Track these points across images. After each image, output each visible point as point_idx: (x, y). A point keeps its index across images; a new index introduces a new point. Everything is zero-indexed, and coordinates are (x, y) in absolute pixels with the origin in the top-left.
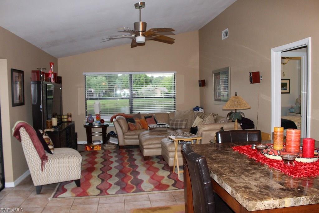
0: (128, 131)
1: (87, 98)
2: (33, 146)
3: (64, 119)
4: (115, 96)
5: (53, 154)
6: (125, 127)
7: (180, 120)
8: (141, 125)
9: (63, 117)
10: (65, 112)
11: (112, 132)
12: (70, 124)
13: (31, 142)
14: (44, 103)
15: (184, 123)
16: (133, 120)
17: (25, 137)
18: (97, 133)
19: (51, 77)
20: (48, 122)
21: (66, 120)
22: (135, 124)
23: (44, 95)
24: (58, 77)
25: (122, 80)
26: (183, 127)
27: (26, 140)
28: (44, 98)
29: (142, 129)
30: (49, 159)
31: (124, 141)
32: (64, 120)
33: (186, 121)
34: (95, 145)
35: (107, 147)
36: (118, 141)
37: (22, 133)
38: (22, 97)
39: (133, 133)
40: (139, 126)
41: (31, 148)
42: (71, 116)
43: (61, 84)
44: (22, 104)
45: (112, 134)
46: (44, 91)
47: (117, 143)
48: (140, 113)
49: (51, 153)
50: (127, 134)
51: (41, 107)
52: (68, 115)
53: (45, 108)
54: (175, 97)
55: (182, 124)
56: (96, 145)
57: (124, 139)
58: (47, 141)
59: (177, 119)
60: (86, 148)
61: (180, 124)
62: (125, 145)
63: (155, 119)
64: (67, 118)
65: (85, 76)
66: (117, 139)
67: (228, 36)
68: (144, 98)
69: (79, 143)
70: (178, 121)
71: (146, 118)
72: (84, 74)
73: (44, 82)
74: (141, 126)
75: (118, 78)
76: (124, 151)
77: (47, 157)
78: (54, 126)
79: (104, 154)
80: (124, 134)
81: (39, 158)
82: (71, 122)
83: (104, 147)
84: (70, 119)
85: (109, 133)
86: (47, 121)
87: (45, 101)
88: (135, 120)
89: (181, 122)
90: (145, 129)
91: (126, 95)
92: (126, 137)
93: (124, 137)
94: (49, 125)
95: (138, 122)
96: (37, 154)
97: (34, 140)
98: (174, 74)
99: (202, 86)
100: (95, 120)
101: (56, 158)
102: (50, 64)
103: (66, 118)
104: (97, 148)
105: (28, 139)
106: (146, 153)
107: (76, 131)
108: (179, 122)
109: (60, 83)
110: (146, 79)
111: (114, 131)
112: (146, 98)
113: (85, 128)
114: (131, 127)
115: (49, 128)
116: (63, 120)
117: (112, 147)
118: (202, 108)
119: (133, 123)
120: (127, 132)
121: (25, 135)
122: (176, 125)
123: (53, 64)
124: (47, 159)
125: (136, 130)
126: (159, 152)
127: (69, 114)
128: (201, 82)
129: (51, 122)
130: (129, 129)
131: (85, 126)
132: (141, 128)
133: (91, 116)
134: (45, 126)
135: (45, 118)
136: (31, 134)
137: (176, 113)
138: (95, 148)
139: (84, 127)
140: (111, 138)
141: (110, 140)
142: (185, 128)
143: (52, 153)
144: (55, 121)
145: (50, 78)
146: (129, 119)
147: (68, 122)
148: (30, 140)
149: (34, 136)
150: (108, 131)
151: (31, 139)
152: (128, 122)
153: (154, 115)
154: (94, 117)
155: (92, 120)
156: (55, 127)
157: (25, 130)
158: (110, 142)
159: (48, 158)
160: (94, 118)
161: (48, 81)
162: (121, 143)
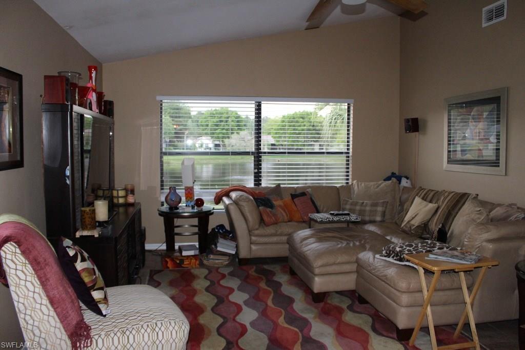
0: (259, 226)
1: (164, 150)
2: (45, 301)
3: (118, 197)
4: (185, 148)
5: (105, 316)
6: (252, 217)
7: (369, 202)
8: (286, 213)
9: (115, 193)
10: (120, 181)
11: (221, 227)
12: (131, 210)
13: (39, 289)
14: (75, 162)
15: (380, 209)
16: (269, 200)
17: (19, 273)
18: (187, 227)
19: (91, 98)
20: (84, 211)
21: (121, 201)
22: (274, 211)
23: (75, 142)
24: (106, 102)
25: (198, 121)
26: (378, 219)
27: (23, 283)
28: (75, 150)
29: (289, 221)
30: (96, 337)
31: (250, 248)
32: (118, 200)
33: (385, 206)
34: (185, 256)
35: (213, 260)
36: (237, 247)
37: (9, 262)
38: (18, 147)
39: (270, 230)
40: (282, 214)
41: (38, 306)
42: (132, 192)
43: (113, 118)
44: (17, 164)
45: (220, 231)
46: (75, 132)
47: (234, 252)
48: (279, 185)
49: (99, 312)
50: (256, 232)
51: (68, 173)
52: (126, 189)
53: (77, 175)
54: (348, 153)
55: (376, 211)
56: (188, 257)
57: (251, 243)
58: (87, 279)
59: (362, 202)
60: (167, 262)
61: (371, 211)
62: (252, 256)
63: (313, 199)
64: (126, 197)
65: (161, 105)
66: (233, 244)
67: (505, 17)
68: (284, 153)
69: (148, 247)
70: (366, 206)
71: (294, 196)
72: (159, 98)
73: (76, 108)
74: (287, 215)
75: (191, 118)
76: (252, 272)
77: (88, 328)
78: (99, 222)
79: (211, 281)
80: (250, 232)
81: (65, 337)
82: (132, 205)
83: (205, 262)
84: (131, 199)
85: (213, 229)
86: (83, 209)
87: (77, 158)
88: (274, 202)
89: (374, 208)
90: (294, 221)
91: (204, 146)
92: (253, 238)
93: (250, 239)
94: (88, 220)
95: (280, 206)
96: (59, 325)
97: (47, 279)
98: (347, 104)
99: (413, 132)
100: (183, 199)
101: (116, 330)
102: (90, 68)
103: (121, 197)
104: (190, 263)
105: (29, 278)
106: (319, 284)
107: (144, 224)
108: (368, 208)
109: (109, 116)
110: (238, 122)
111: (225, 225)
112: (289, 153)
113: (162, 218)
114: (265, 218)
115: (89, 227)
116: (115, 201)
117: (224, 260)
118: (407, 178)
119: (270, 210)
120: (257, 229)
121: (19, 267)
122: (361, 213)
123: (96, 69)
124: (88, 337)
125: (276, 224)
126: (348, 282)
127: (129, 187)
128: (410, 123)
129: (94, 212)
130: (262, 222)
131: (162, 214)
132: (286, 218)
133: (175, 189)
134: (78, 224)
135: (78, 201)
136: (38, 263)
137: (356, 187)
138: (185, 263)
139: (160, 215)
140: (221, 240)
141: (218, 245)
142: (382, 221)
143: (104, 313)
144: (101, 210)
145: (89, 101)
146: (261, 199)
147: (127, 205)
148: (37, 283)
149: (48, 269)
150: (213, 223)
151: (40, 278)
152: (258, 206)
153: (309, 190)
154: (181, 192)
155: (178, 200)
156: (101, 224)
157: (18, 251)
158: (219, 249)
159: (93, 333)
160: (180, 194)
161: (85, 107)
162: (244, 254)
